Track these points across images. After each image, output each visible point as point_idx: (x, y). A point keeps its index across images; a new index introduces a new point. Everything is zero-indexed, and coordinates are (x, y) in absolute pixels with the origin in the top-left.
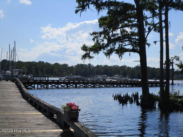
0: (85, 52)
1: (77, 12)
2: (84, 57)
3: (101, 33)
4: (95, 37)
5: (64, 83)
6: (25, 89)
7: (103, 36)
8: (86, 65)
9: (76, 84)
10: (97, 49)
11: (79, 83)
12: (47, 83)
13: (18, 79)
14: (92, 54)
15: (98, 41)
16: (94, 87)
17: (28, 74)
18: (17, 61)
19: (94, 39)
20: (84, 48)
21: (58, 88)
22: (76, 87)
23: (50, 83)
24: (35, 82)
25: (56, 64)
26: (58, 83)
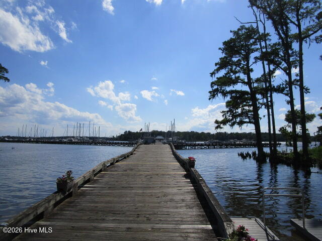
0: (217, 125)
1: (210, 99)
2: (217, 128)
3: (228, 112)
4: (224, 114)
5: (206, 145)
6: (174, 150)
7: (229, 113)
8: (223, 133)
9: (214, 146)
10: (225, 122)
11: (216, 145)
12: (195, 145)
13: (172, 143)
14: (222, 125)
15: (226, 117)
16: (227, 148)
17: (182, 139)
18: (176, 131)
19: (223, 116)
20: (217, 122)
21: (202, 148)
22: (214, 148)
23: (197, 146)
24: (187, 145)
25: (203, 133)
26: (202, 145)
